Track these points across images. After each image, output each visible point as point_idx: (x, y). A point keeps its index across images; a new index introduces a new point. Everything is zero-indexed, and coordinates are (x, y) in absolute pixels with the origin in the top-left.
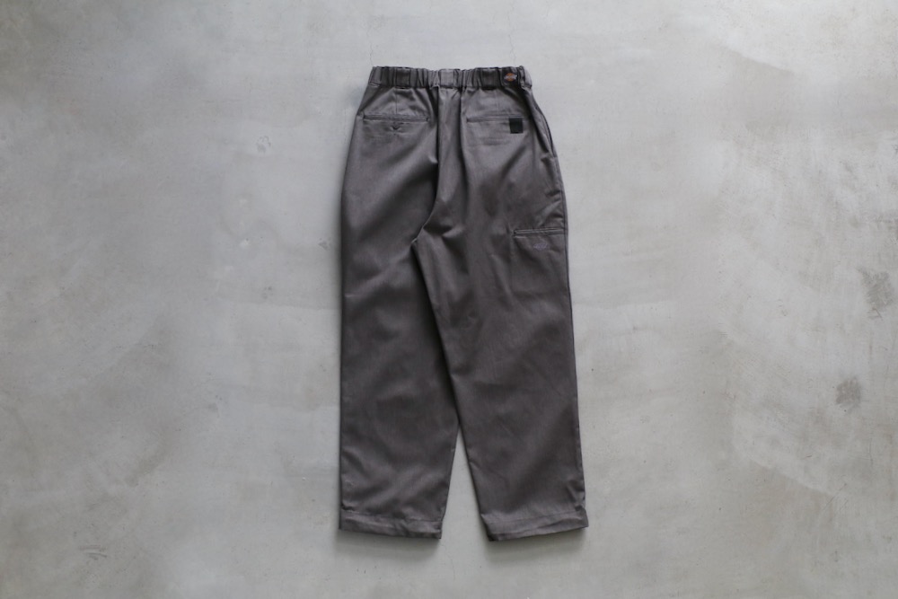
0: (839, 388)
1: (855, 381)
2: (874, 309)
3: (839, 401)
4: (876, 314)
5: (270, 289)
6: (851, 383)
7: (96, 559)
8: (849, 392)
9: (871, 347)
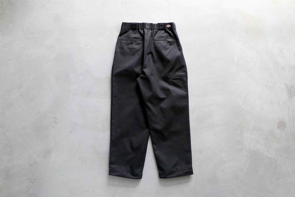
0: (278, 123)
1: (283, 121)
2: (289, 97)
3: (278, 128)
4: (290, 99)
5: (89, 92)
6: (282, 122)
7: (33, 183)
8: (282, 125)
9: (289, 110)
